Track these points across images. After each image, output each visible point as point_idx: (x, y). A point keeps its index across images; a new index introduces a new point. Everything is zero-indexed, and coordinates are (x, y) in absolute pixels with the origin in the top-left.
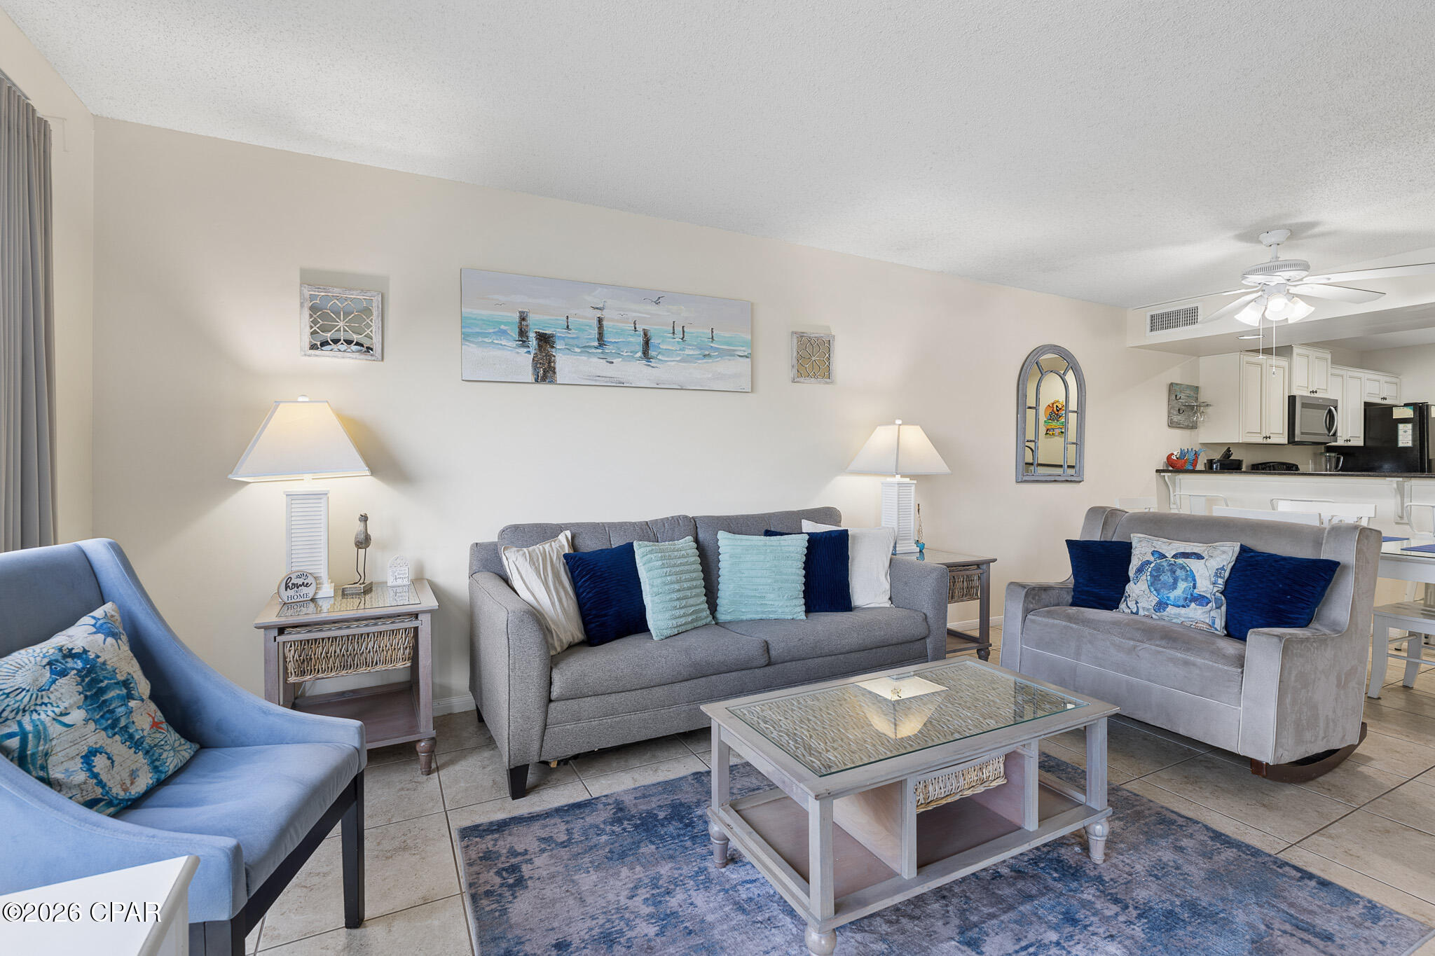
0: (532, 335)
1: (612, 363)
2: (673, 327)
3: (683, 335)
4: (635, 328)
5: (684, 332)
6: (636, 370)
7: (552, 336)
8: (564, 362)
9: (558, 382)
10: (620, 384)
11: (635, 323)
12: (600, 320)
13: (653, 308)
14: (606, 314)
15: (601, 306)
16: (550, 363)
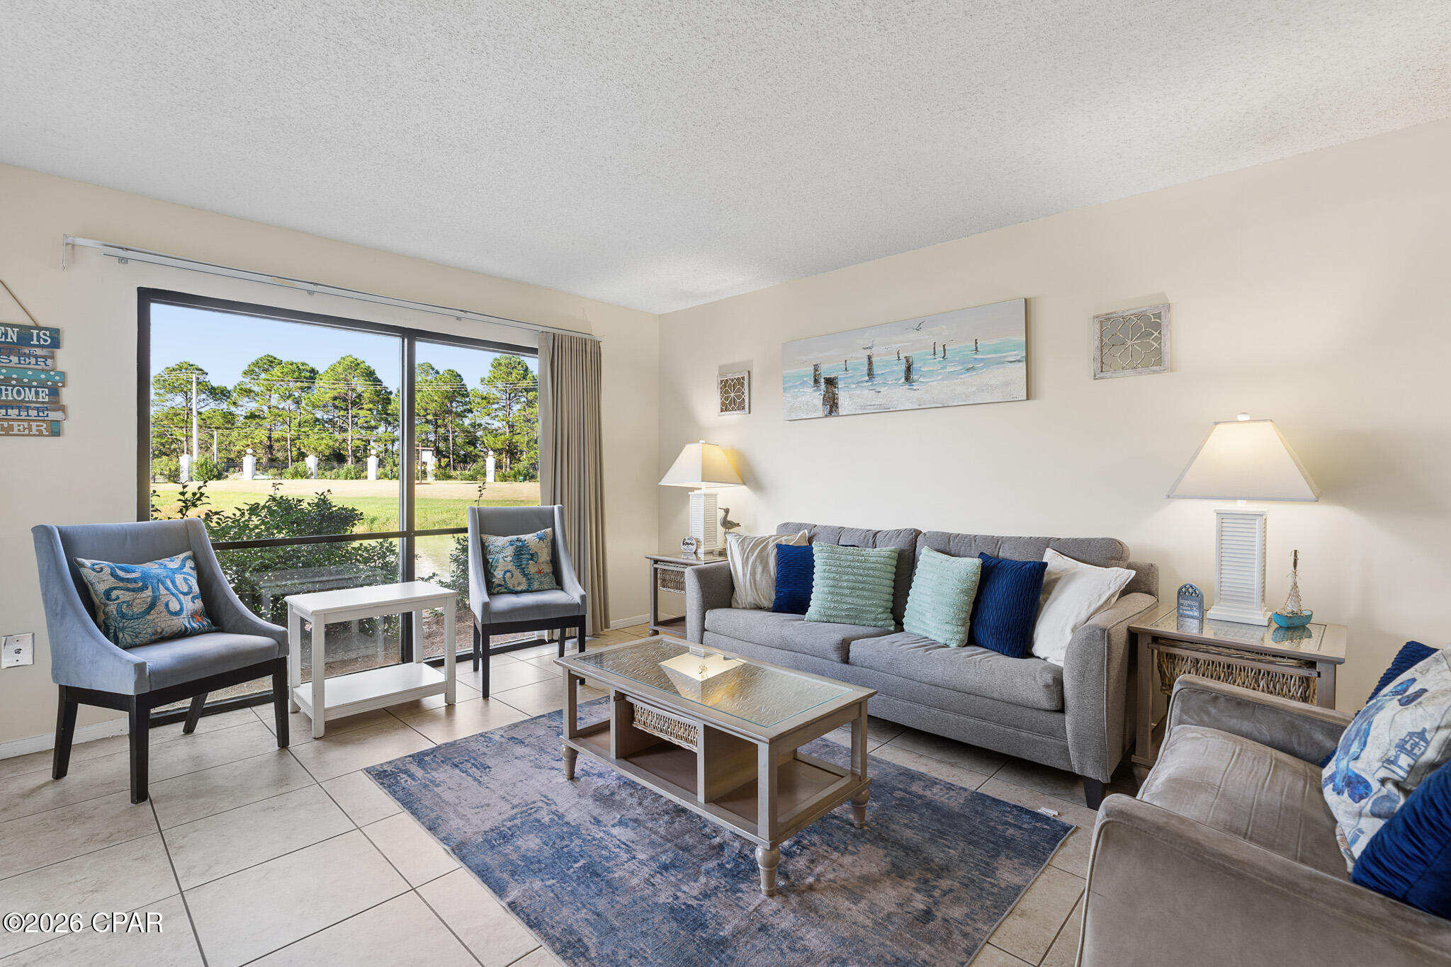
0: (822, 381)
1: (880, 392)
2: (934, 348)
3: (945, 353)
4: (899, 357)
5: (944, 350)
6: (898, 394)
7: (836, 378)
8: (845, 399)
9: (840, 414)
10: (886, 410)
11: (898, 354)
12: (870, 358)
13: (914, 335)
14: (874, 351)
15: (870, 345)
16: (834, 400)
